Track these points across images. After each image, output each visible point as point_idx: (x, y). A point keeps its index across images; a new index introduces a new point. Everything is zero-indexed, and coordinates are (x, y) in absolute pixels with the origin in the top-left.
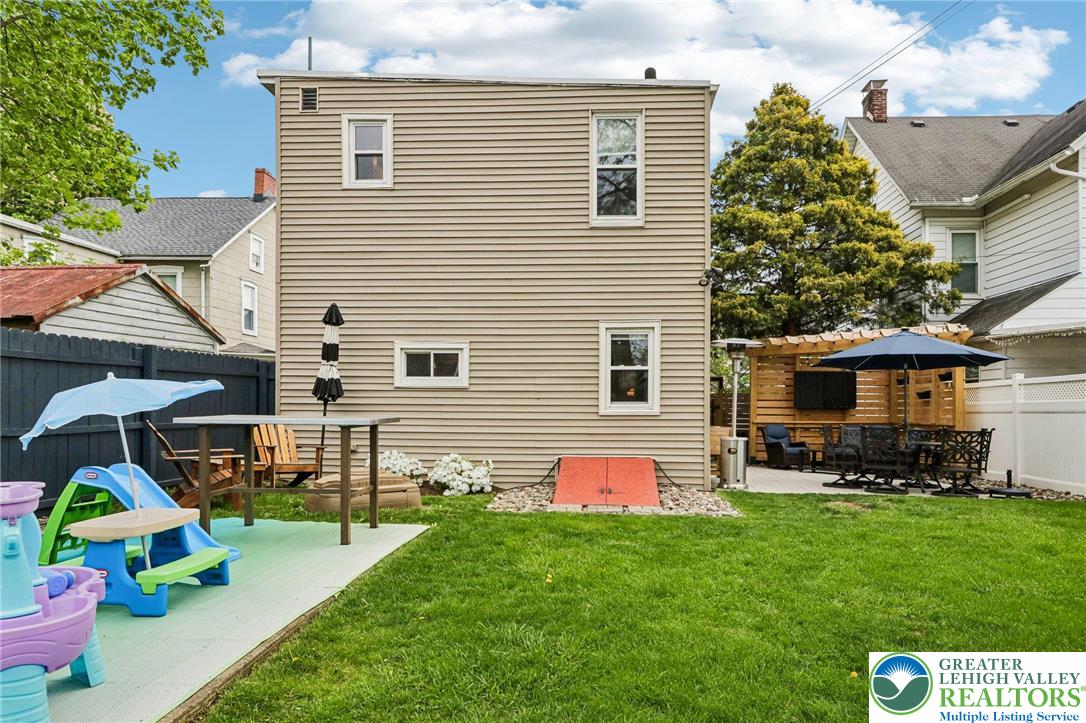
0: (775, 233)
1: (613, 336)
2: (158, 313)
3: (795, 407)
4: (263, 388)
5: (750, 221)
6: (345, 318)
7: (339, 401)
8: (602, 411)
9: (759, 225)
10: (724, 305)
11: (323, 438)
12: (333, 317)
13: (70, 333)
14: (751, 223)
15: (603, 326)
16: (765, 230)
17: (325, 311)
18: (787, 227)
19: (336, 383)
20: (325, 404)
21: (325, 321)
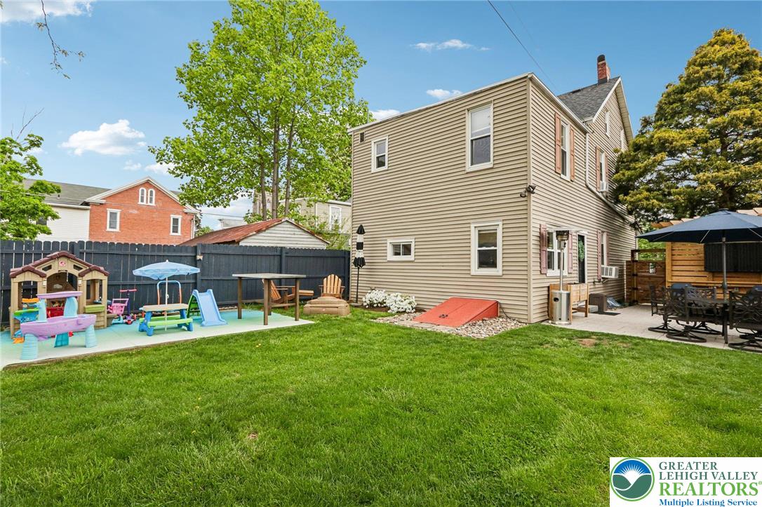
0: (678, 144)
1: (479, 231)
2: (294, 234)
3: (705, 271)
4: (347, 262)
5: (659, 139)
6: (365, 231)
7: (364, 267)
8: (473, 273)
9: (666, 141)
10: (632, 200)
11: (358, 280)
12: (361, 231)
13: (253, 245)
14: (660, 140)
15: (472, 226)
16: (671, 143)
17: (357, 229)
18: (690, 138)
19: (363, 259)
20: (359, 268)
21: (358, 232)
